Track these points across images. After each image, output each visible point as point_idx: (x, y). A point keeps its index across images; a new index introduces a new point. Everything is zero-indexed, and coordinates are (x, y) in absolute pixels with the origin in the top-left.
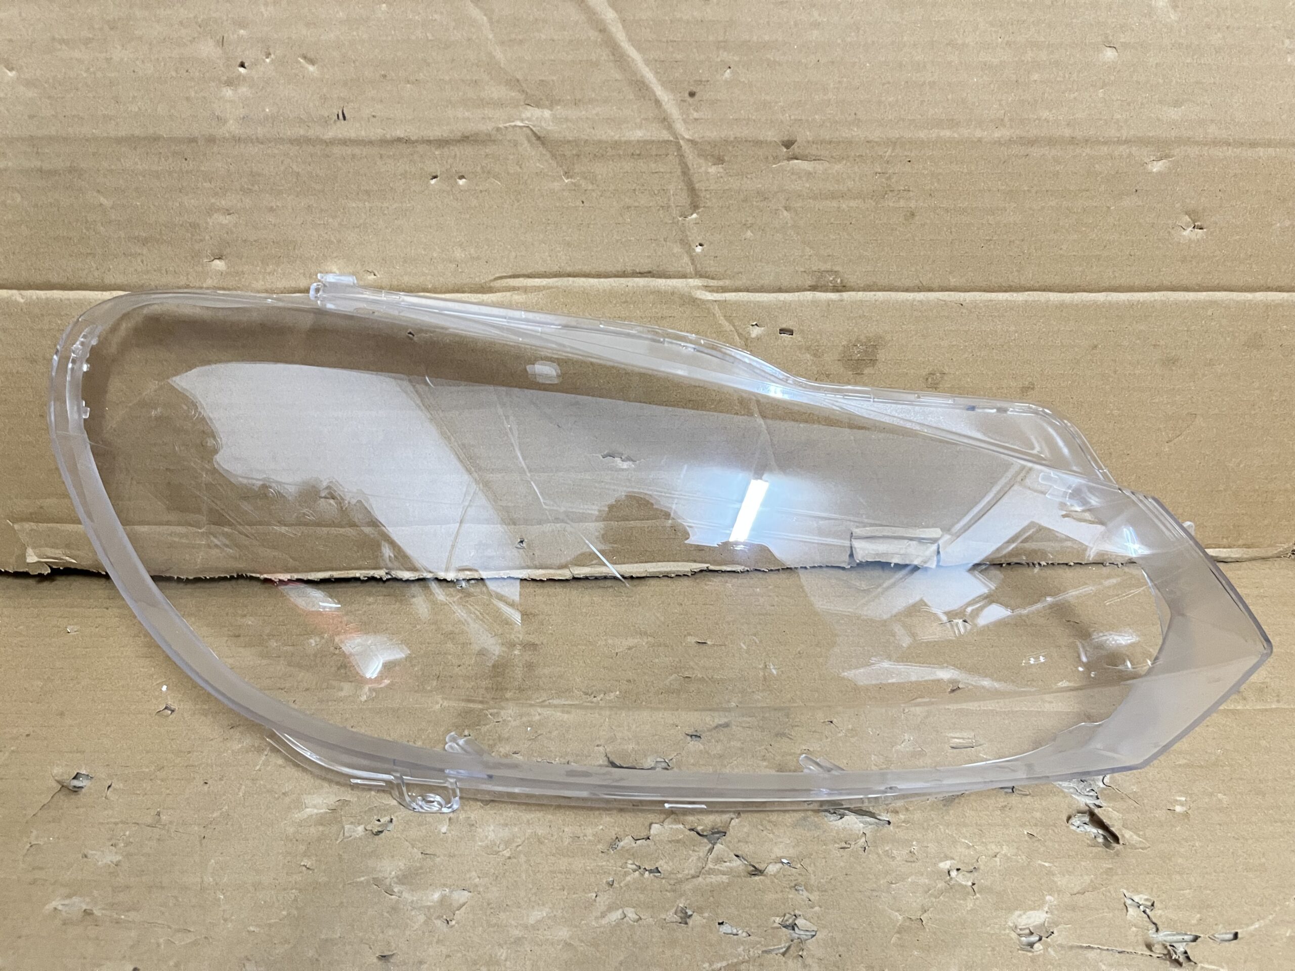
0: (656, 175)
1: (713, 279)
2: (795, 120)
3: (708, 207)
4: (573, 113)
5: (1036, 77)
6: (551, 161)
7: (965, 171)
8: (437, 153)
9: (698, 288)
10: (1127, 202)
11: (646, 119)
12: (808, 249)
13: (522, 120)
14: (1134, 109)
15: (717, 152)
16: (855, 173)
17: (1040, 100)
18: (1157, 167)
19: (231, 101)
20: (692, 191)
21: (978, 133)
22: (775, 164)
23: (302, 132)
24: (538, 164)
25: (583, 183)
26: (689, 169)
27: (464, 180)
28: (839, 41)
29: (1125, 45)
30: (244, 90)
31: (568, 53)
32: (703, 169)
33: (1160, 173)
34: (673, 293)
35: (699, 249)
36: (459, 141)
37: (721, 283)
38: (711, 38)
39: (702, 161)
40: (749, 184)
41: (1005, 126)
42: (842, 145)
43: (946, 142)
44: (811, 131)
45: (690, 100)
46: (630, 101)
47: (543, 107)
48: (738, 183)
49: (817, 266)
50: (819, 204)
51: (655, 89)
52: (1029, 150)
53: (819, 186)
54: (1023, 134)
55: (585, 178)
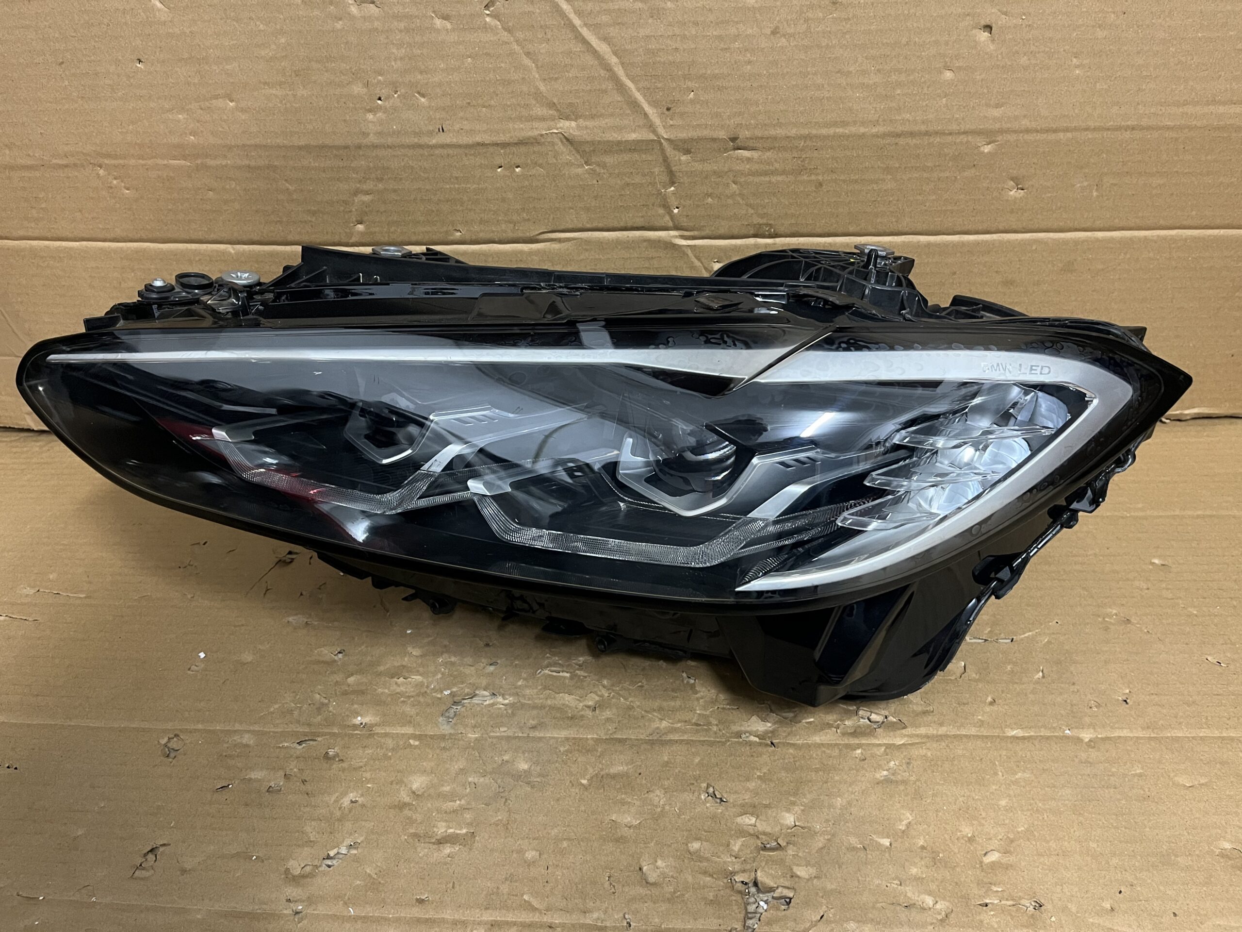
0: (646, 162)
1: (686, 230)
2: (738, 124)
3: (681, 183)
4: (591, 123)
5: (899, 91)
6: (576, 155)
7: (855, 155)
8: (502, 151)
9: (676, 237)
10: (968, 173)
11: (639, 126)
12: (750, 210)
13: (557, 129)
14: (968, 111)
15: (686, 146)
16: (780, 158)
17: (903, 107)
18: (987, 149)
19: (372, 122)
20: (671, 173)
21: (862, 130)
22: (725, 153)
23: (416, 140)
24: (568, 157)
25: (598, 169)
26: (667, 157)
27: (519, 169)
28: (765, 72)
29: (959, 68)
30: (381, 115)
31: (587, 85)
32: (677, 158)
33: (989, 153)
34: (659, 241)
35: (676, 211)
36: (516, 143)
37: (692, 234)
38: (680, 73)
39: (677, 153)
40: (708, 167)
41: (879, 125)
42: (770, 140)
43: (840, 136)
44: (748, 131)
45: (667, 113)
46: (627, 115)
47: (571, 120)
48: (701, 166)
49: (757, 220)
50: (757, 179)
51: (644, 106)
52: (897, 140)
53: (756, 167)
54: (892, 130)
55: (599, 165)
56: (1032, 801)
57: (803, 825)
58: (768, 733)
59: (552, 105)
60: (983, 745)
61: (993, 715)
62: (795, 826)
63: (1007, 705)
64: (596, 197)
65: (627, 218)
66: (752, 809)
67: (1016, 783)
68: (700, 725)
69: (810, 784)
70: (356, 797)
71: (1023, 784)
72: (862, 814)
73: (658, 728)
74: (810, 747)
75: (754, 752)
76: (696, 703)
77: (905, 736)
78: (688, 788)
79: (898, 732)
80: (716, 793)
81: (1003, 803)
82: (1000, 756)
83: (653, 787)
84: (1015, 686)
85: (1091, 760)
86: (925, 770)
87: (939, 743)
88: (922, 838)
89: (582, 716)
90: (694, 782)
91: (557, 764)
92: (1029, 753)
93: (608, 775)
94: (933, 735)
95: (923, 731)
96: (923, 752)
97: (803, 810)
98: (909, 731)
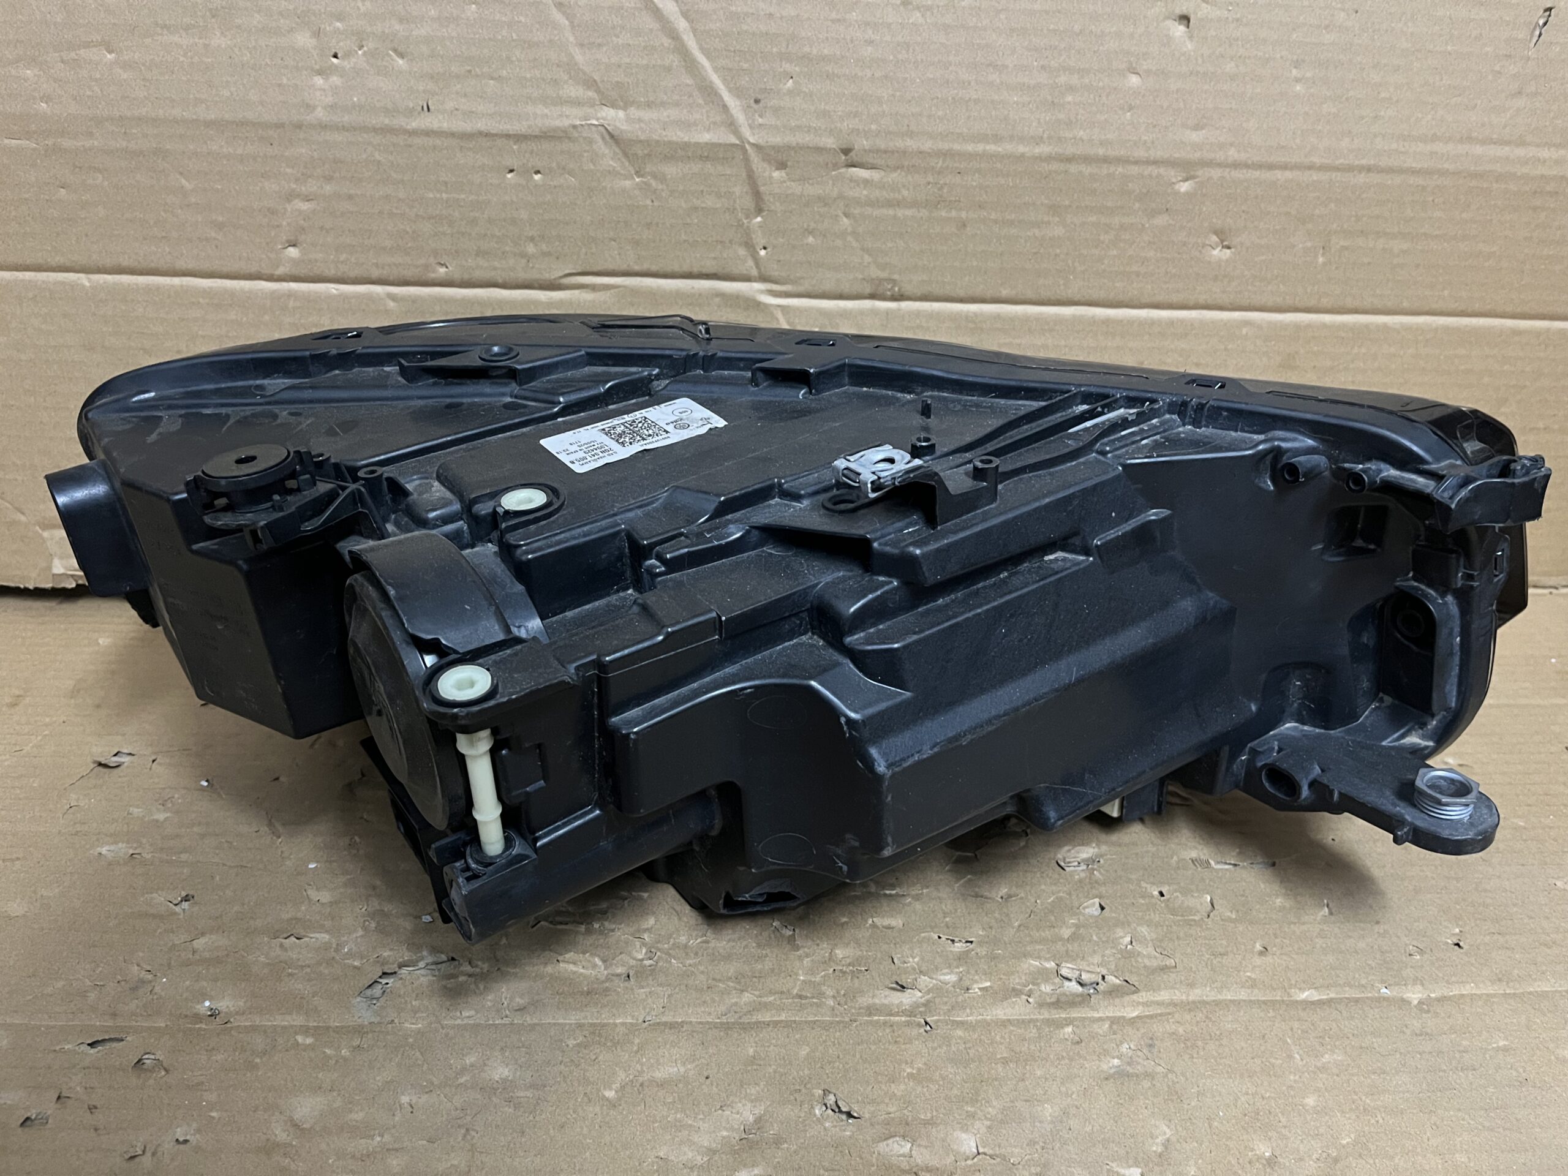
0: (723, 177)
1: (776, 282)
2: (853, 130)
3: (772, 212)
4: (646, 115)
5: (1069, 98)
6: (624, 160)
7: (1011, 184)
8: (515, 147)
9: (762, 292)
10: (1161, 220)
11: (715, 123)
12: (866, 256)
13: (597, 119)
14: (1160, 132)
15: (780, 157)
16: (909, 183)
17: (1074, 120)
18: (1184, 187)
19: (321, 89)
20: (757, 195)
21: (1021, 149)
22: (834, 170)
23: (387, 121)
24: (611, 163)
25: (653, 183)
26: (753, 172)
27: (539, 175)
28: (891, 58)
29: (1148, 72)
30: (335, 80)
31: (642, 57)
32: (767, 174)
33: (1187, 193)
34: (737, 297)
35: (763, 253)
36: (536, 137)
37: (785, 288)
38: (775, 50)
39: (765, 165)
40: (812, 190)
41: (1045, 143)
42: (896, 154)
43: (992, 156)
44: (867, 140)
45: (755, 106)
46: (699, 105)
47: (617, 107)
48: (800, 188)
49: (875, 273)
50: (877, 212)
51: (723, 95)
52: (1067, 167)
53: (877, 193)
54: (1061, 151)
55: (655, 177)
56: (1355, 1097)
57: (991, 1152)
58: (918, 1007)
59: (590, 83)
60: (1262, 1014)
61: (1268, 969)
62: (979, 1153)
63: (1285, 954)
64: (649, 225)
65: (692, 261)
66: (906, 1129)
67: (1323, 1069)
68: (806, 997)
69: (996, 1083)
70: (187, 1135)
71: (1335, 1071)
72: (1088, 1129)
73: (736, 1004)
74: (989, 1024)
75: (899, 1036)
76: (797, 963)
77: (1139, 1003)
78: (792, 1098)
79: (1127, 998)
80: (840, 1103)
81: (1310, 1101)
82: (1292, 1029)
83: (731, 1098)
84: (1292, 926)
85: (1429, 1031)
86: (1179, 1054)
87: (1192, 1014)
88: (1192, 1162)
89: (607, 989)
90: (802, 1087)
91: (562, 1067)
92: (1334, 1025)
93: (652, 1081)
94: (1182, 1002)
95: (1164, 996)
96: (1170, 1027)
97: (989, 1127)
98: (1143, 996)
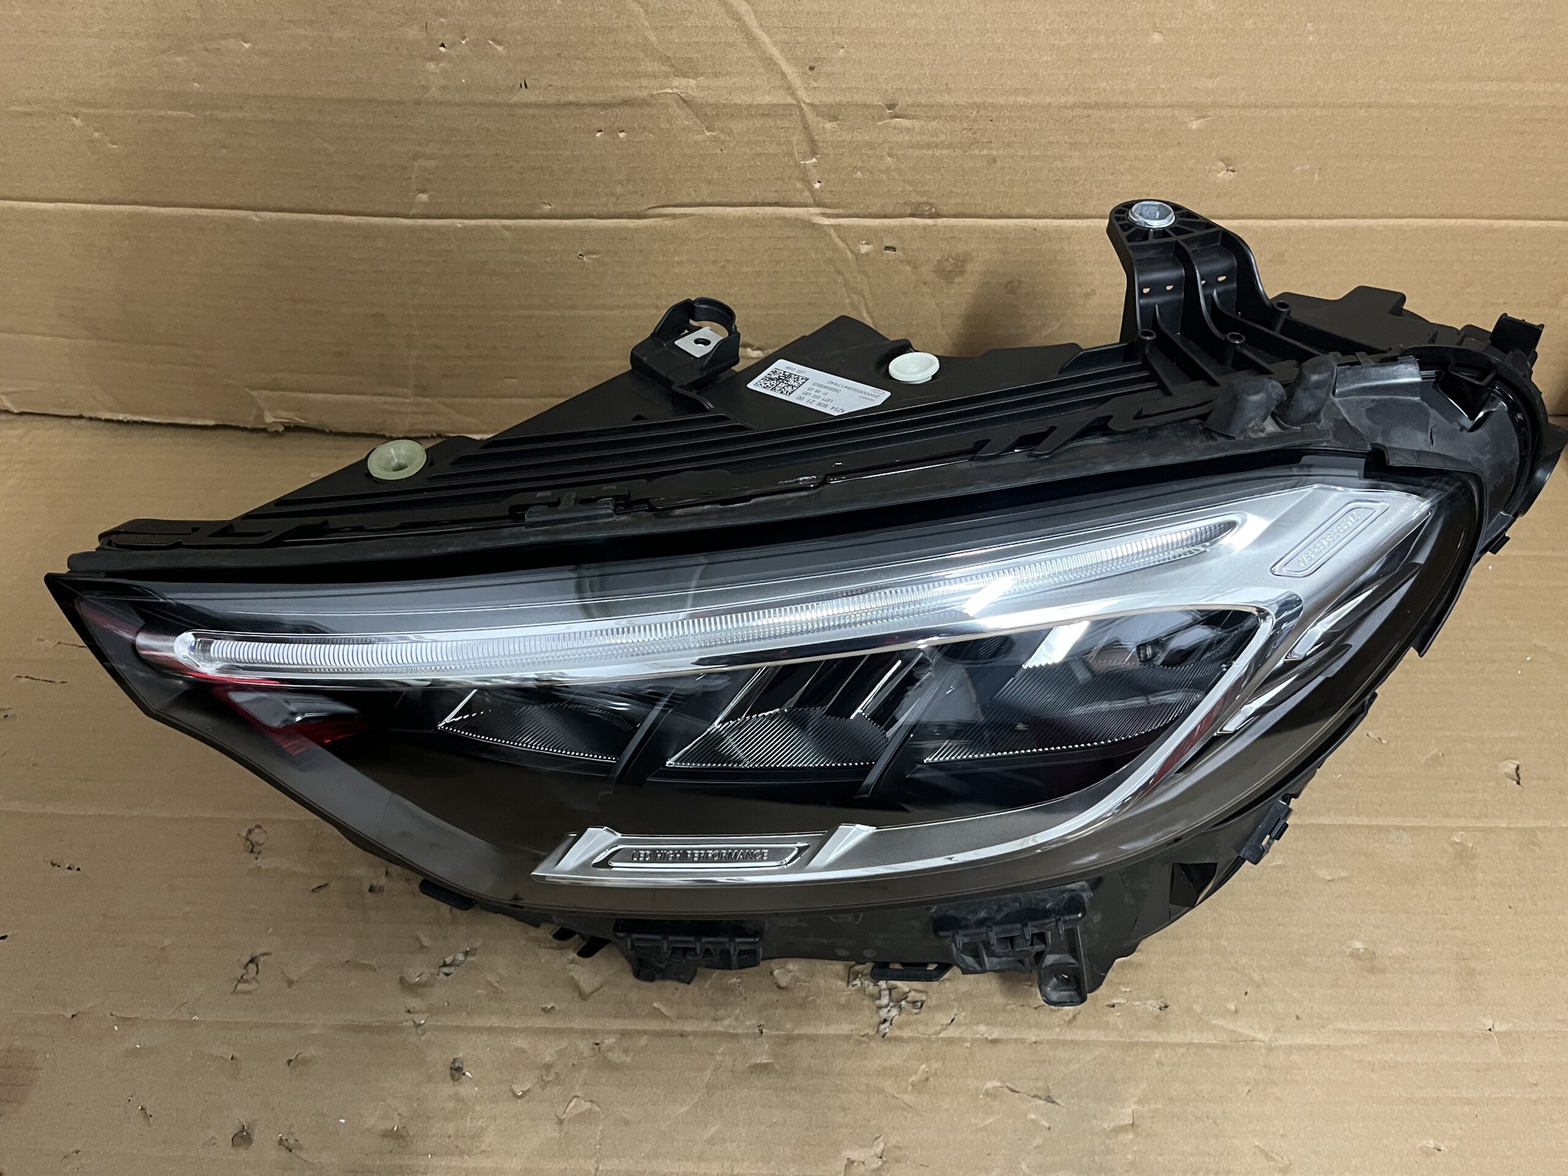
0: (782, 129)
1: (829, 208)
2: (897, 89)
3: (825, 154)
4: (713, 82)
5: (1095, 56)
6: (695, 119)
7: (1038, 127)
8: (601, 113)
9: (817, 215)
10: (1171, 152)
11: (774, 87)
12: (908, 186)
13: (672, 88)
14: (1177, 80)
15: (832, 112)
16: (946, 129)
17: (1099, 74)
18: (1196, 125)
19: (433, 73)
20: (813, 143)
21: (1048, 100)
22: (880, 121)
23: (491, 97)
24: (684, 121)
25: (722, 136)
26: (809, 124)
27: (624, 133)
28: (933, 28)
29: (1170, 30)
30: (444, 64)
31: (710, 37)
32: (821, 126)
33: (1198, 130)
34: (796, 219)
35: (817, 186)
36: (620, 104)
37: (836, 211)
38: (827, 26)
39: (819, 119)
40: (859, 137)
41: (1070, 94)
42: (935, 108)
43: (1021, 106)
44: (909, 96)
45: (810, 73)
46: (760, 74)
47: (689, 77)
48: (850, 136)
49: (915, 199)
50: (917, 152)
51: (781, 64)
52: (1090, 111)
53: (917, 138)
54: (1084, 100)
55: (722, 131)
59: (665, 60)
64: (719, 168)
65: (756, 194)
